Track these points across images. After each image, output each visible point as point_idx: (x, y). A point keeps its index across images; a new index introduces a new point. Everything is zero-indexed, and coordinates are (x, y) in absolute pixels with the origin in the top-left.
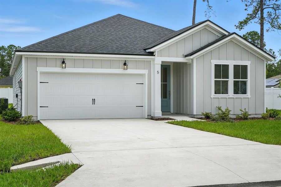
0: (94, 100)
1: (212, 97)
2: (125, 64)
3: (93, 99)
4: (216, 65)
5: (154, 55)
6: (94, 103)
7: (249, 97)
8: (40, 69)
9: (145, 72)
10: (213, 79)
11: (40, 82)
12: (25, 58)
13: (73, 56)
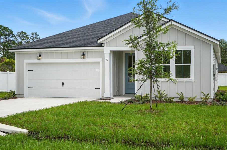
0: (63, 83)
2: (83, 55)
5: (103, 46)
6: (63, 86)
7: (193, 81)
8: (26, 61)
9: (100, 60)
11: (28, 70)
12: (17, 53)
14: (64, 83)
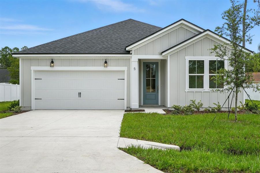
1: (186, 91)
2: (106, 62)
3: (79, 93)
4: (190, 61)
5: (131, 53)
6: (80, 96)
8: (33, 68)
9: (125, 69)
10: (187, 75)
11: (35, 79)
12: (22, 59)
13: (60, 57)
14: (80, 93)
